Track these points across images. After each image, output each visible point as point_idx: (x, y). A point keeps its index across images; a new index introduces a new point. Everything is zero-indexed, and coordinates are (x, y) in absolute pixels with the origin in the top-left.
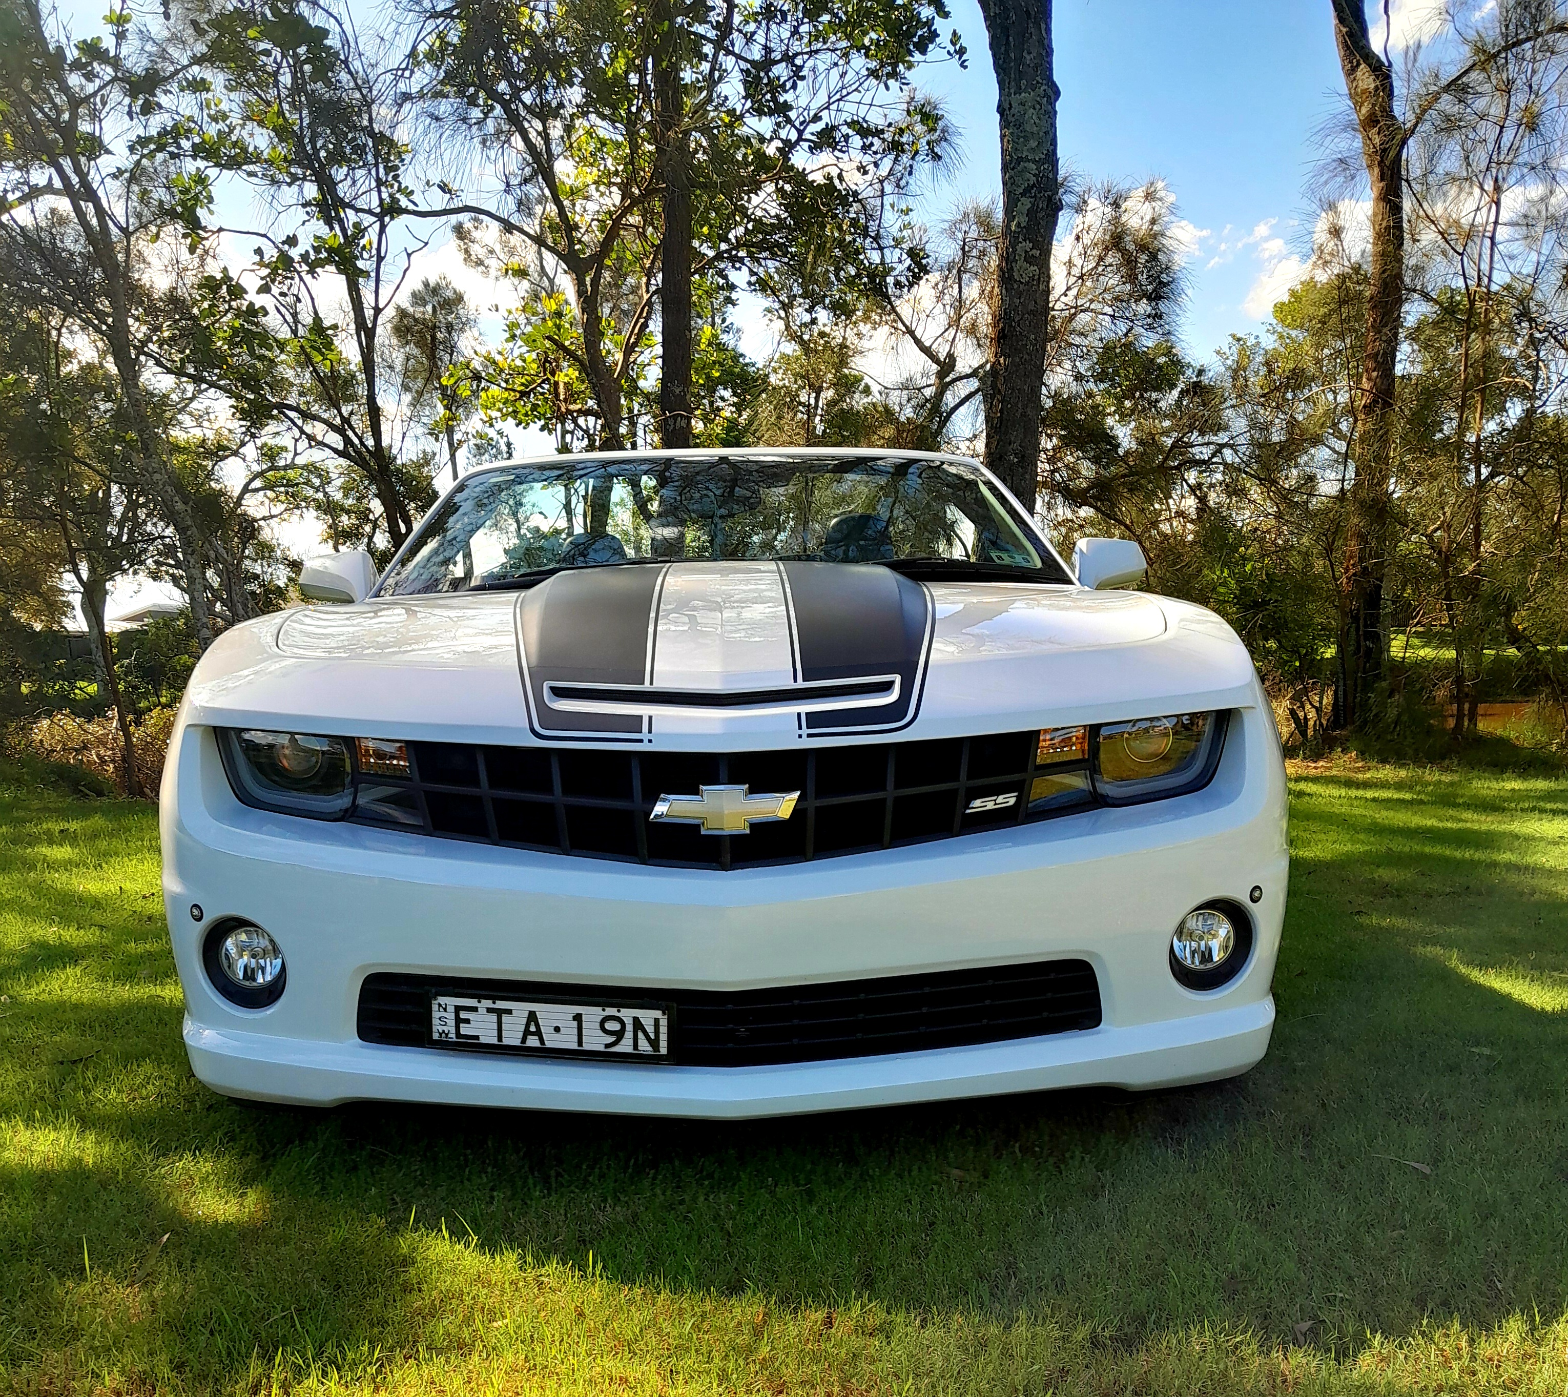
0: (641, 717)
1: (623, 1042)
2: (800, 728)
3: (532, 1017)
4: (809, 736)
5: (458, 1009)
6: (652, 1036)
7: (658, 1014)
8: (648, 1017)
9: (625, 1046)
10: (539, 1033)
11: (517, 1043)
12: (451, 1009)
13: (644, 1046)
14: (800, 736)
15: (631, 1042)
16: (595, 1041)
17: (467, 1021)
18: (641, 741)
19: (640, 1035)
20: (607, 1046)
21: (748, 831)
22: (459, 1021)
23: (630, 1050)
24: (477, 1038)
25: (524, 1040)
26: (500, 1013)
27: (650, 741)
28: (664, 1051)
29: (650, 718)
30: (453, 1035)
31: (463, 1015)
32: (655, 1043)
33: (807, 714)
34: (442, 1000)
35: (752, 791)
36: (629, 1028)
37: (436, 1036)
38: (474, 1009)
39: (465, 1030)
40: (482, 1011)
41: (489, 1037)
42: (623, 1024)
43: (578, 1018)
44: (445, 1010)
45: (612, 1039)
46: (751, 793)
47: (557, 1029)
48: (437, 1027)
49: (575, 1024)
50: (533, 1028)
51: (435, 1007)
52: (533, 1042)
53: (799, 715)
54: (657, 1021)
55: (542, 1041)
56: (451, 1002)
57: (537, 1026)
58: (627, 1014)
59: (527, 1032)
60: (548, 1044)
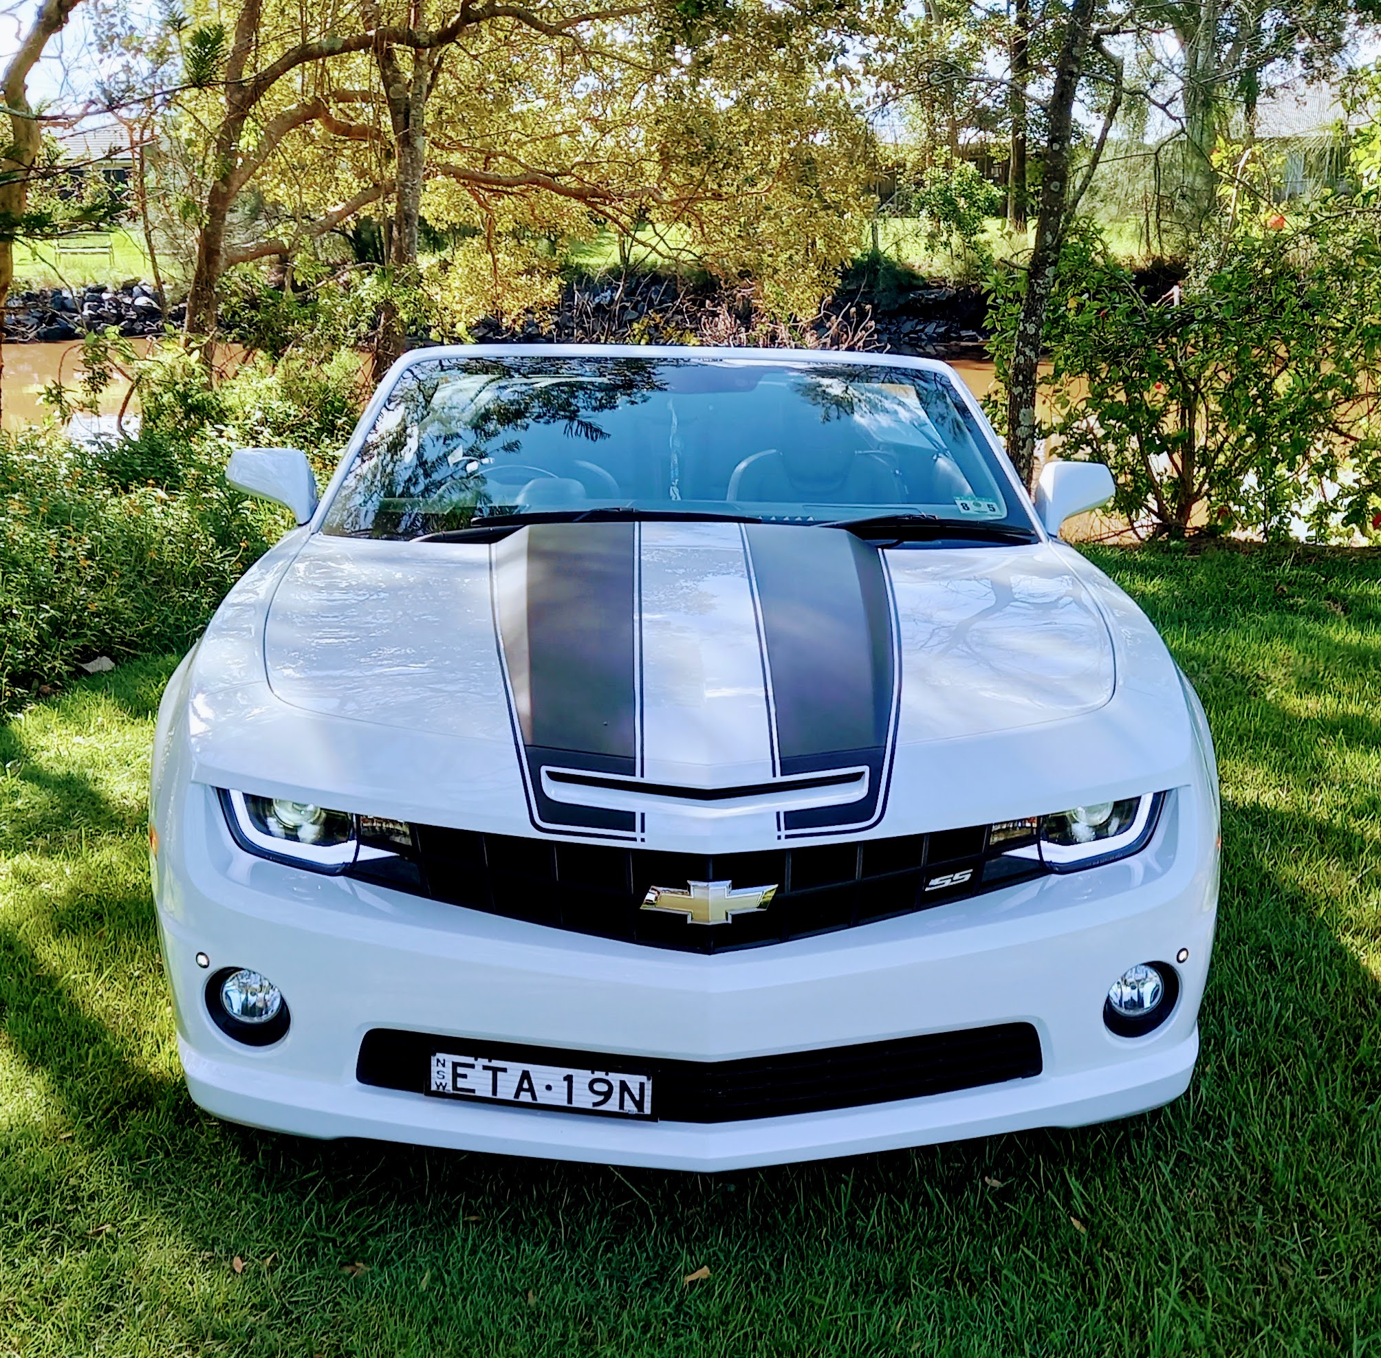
0: (634, 814)
1: (610, 1101)
2: (779, 829)
3: (526, 1075)
4: (787, 837)
5: (455, 1065)
6: (637, 1098)
7: (643, 1079)
8: (634, 1081)
9: (612, 1105)
10: (531, 1090)
11: (511, 1097)
12: (449, 1065)
13: (630, 1107)
14: (779, 838)
15: (618, 1102)
16: (584, 1099)
17: (465, 1076)
18: (634, 839)
19: (626, 1096)
20: (595, 1104)
21: (730, 921)
22: (456, 1076)
23: (616, 1109)
24: (473, 1091)
25: (517, 1095)
26: (495, 1070)
27: (643, 840)
28: (647, 1110)
29: (643, 815)
30: (449, 1088)
31: (460, 1070)
32: (639, 1104)
33: (786, 813)
34: (441, 1056)
35: (735, 886)
36: (616, 1090)
37: (434, 1088)
38: (472, 1066)
39: (461, 1083)
40: (479, 1067)
41: (484, 1090)
42: (611, 1087)
43: (569, 1079)
44: (444, 1065)
45: (601, 1098)
46: (734, 888)
47: (549, 1088)
48: (435, 1080)
49: (566, 1083)
50: (526, 1085)
51: (434, 1062)
52: (525, 1097)
53: (778, 814)
54: (642, 1085)
55: (534, 1097)
56: (450, 1058)
57: (530, 1083)
58: (615, 1078)
59: (520, 1089)
60: (540, 1101)
